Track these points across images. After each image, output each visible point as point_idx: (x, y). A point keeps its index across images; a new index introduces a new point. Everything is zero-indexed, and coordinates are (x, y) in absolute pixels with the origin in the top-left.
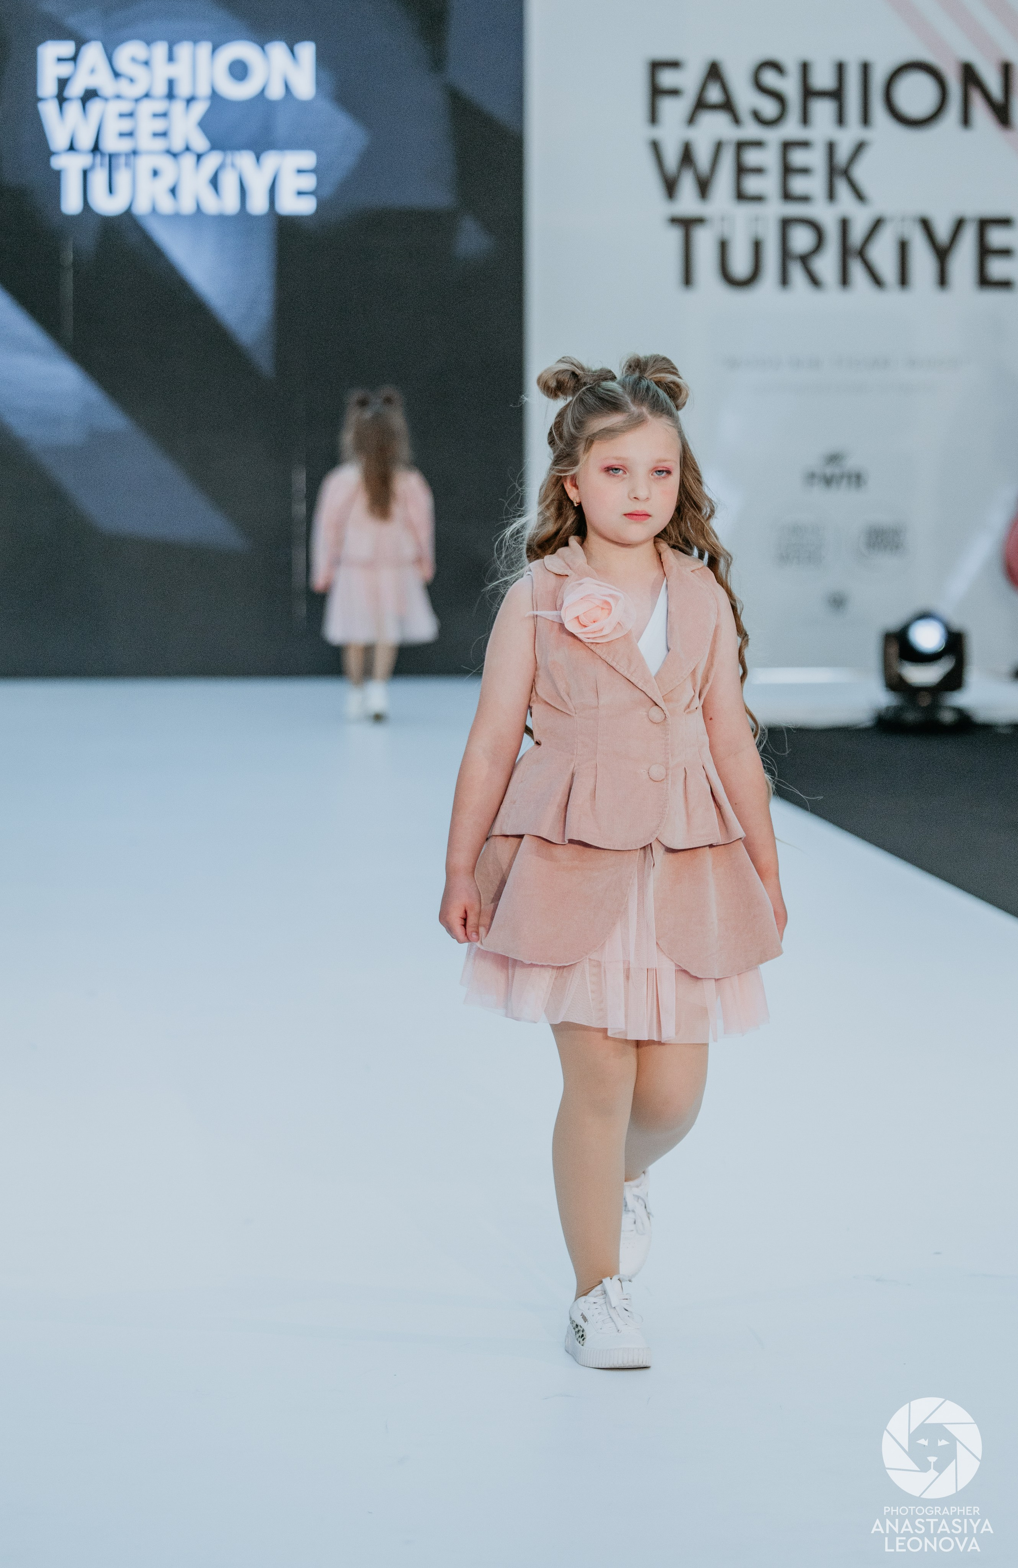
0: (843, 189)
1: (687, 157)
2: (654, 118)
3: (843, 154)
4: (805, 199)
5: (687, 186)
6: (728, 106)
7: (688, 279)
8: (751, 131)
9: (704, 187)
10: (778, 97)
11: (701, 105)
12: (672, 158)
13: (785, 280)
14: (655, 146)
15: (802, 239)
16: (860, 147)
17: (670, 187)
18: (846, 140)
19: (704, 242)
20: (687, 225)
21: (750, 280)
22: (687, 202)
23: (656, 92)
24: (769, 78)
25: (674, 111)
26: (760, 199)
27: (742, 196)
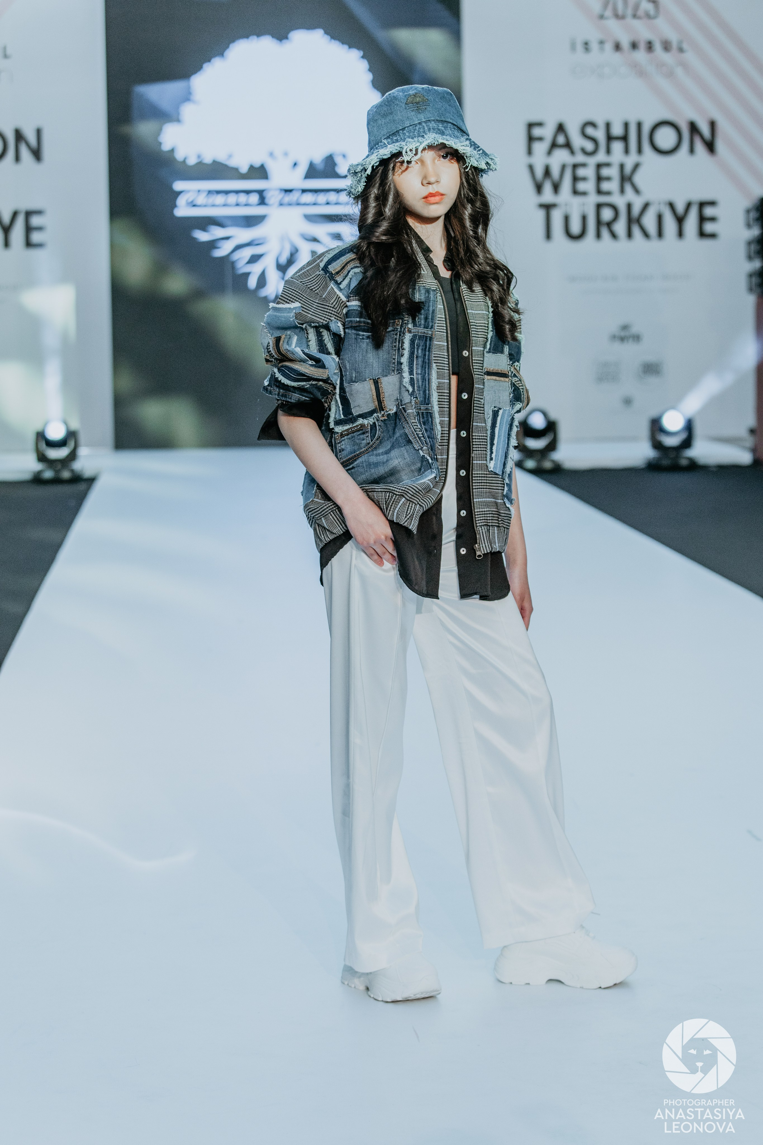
0: (628, 188)
1: (547, 172)
2: (530, 152)
3: (628, 169)
4: (608, 193)
5: (548, 188)
6: (568, 145)
7: (548, 235)
8: (580, 158)
9: (556, 188)
10: (594, 140)
11: (554, 145)
12: (539, 172)
13: (598, 235)
14: (531, 168)
15: (607, 214)
16: (636, 166)
17: (539, 188)
18: (629, 162)
19: (557, 217)
20: (548, 208)
21: (581, 236)
22: (548, 196)
23: (531, 139)
24: (590, 131)
25: (540, 148)
26: (584, 194)
27: (576, 192)
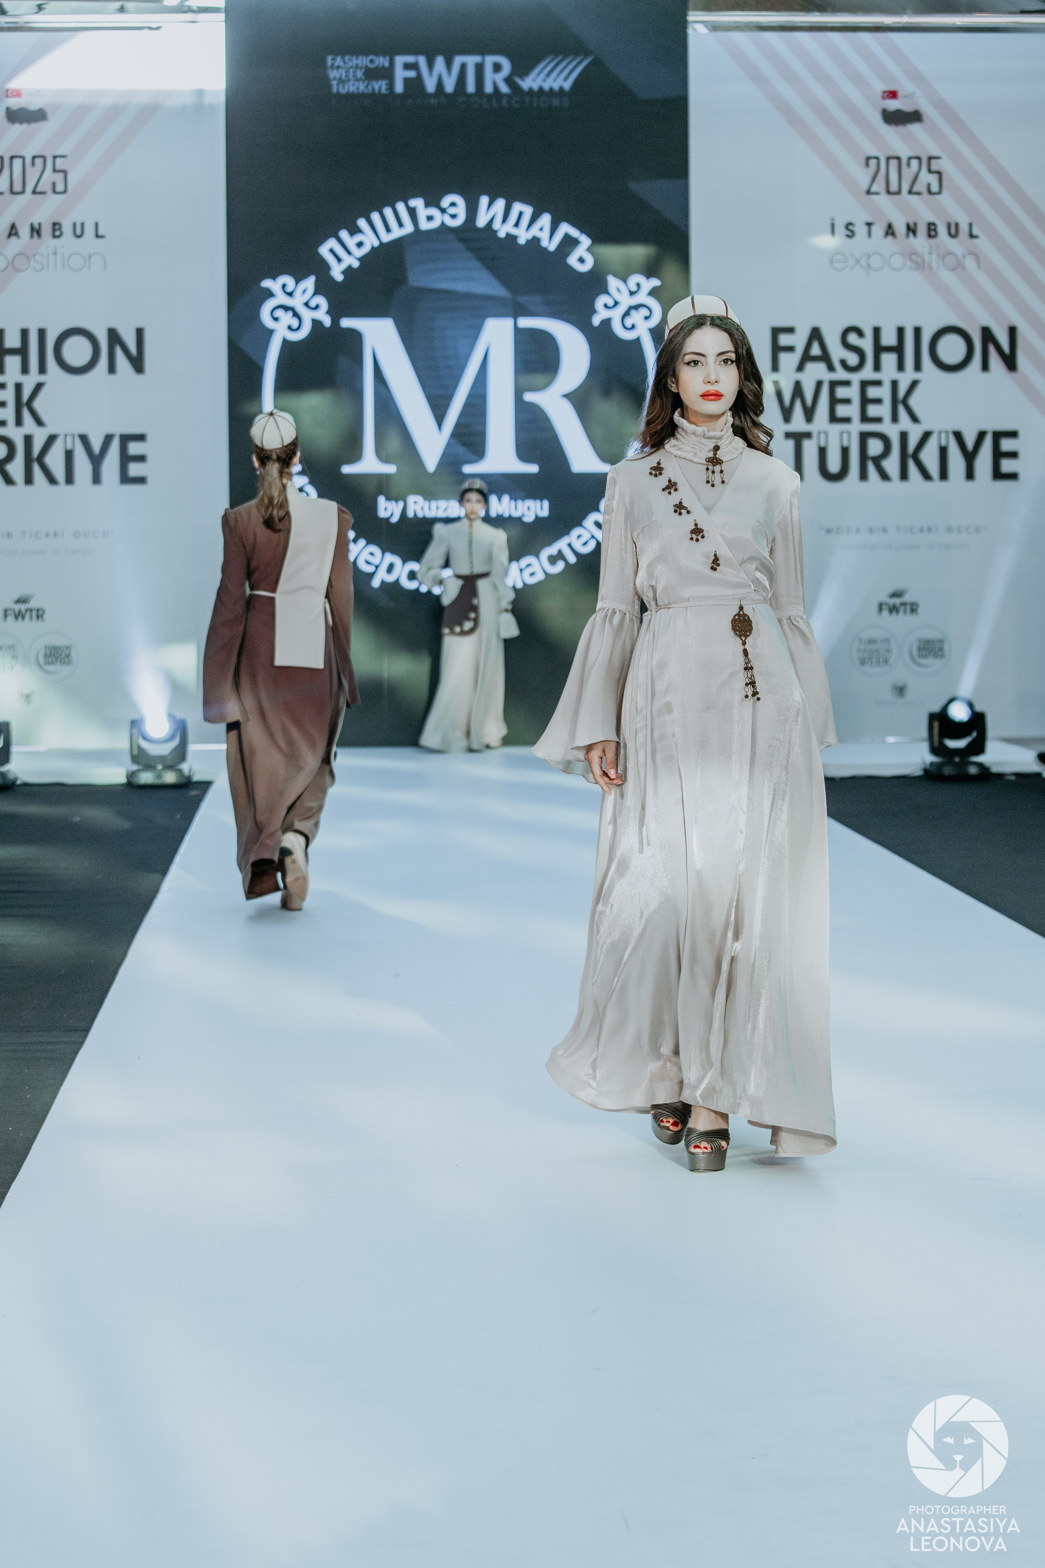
0: (902, 411)
1: (798, 392)
2: (775, 368)
3: (902, 390)
5: (798, 412)
6: (825, 358)
8: (841, 374)
9: (809, 415)
10: (860, 352)
11: (806, 358)
12: (788, 393)
13: (863, 476)
14: (777, 385)
15: (875, 447)
16: (914, 384)
17: (787, 414)
18: (905, 381)
19: (810, 449)
20: (798, 438)
21: (840, 476)
22: (798, 423)
23: (777, 350)
24: (853, 338)
25: (789, 361)
26: (847, 420)
27: (834, 418)
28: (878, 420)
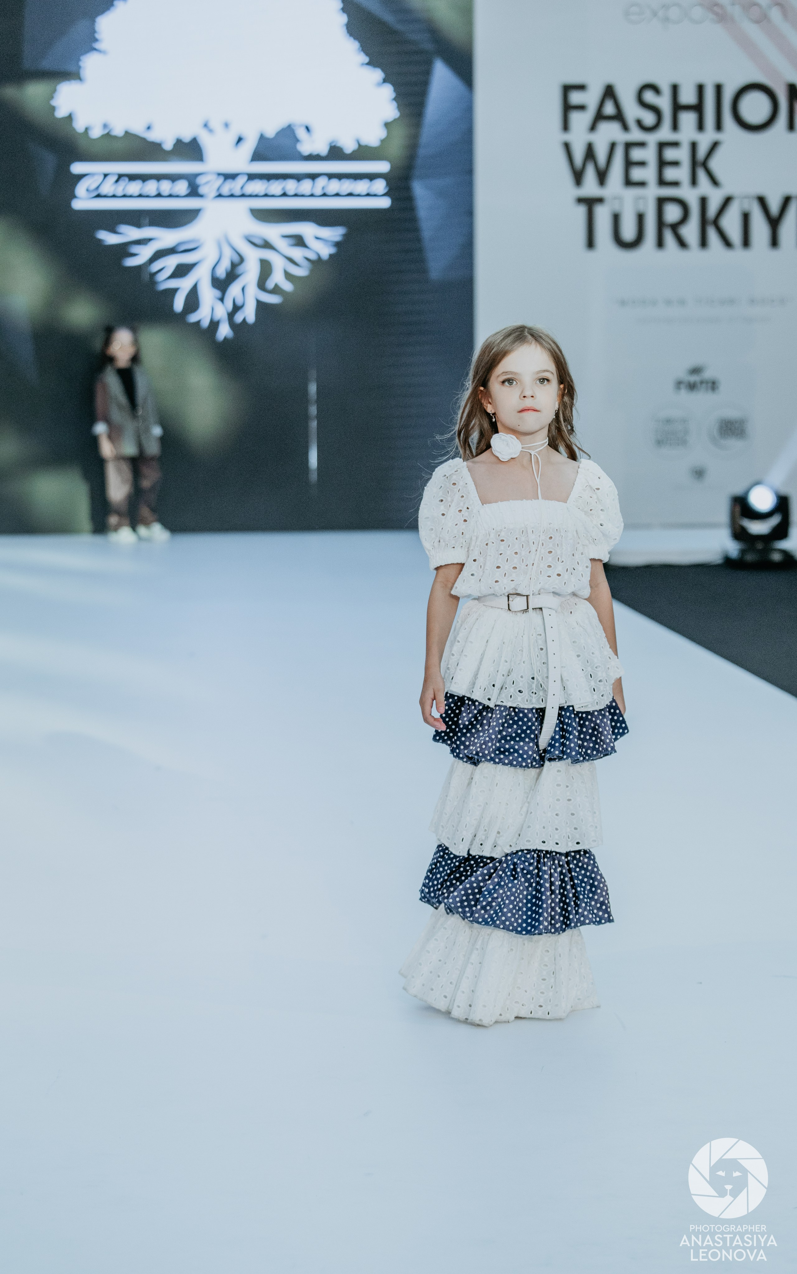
0: (701, 176)
1: (590, 153)
2: (566, 127)
3: (702, 151)
5: (590, 175)
6: (619, 117)
7: (590, 243)
8: (636, 135)
9: (602, 177)
10: (656, 110)
11: (599, 117)
12: (579, 155)
13: (660, 243)
14: (567, 147)
15: (672, 213)
16: (715, 145)
17: (578, 177)
18: (704, 141)
19: (603, 215)
20: (590, 203)
21: (635, 244)
22: (591, 187)
23: (568, 108)
24: (649, 97)
25: (580, 120)
26: (642, 184)
27: (629, 182)
28: (675, 184)
